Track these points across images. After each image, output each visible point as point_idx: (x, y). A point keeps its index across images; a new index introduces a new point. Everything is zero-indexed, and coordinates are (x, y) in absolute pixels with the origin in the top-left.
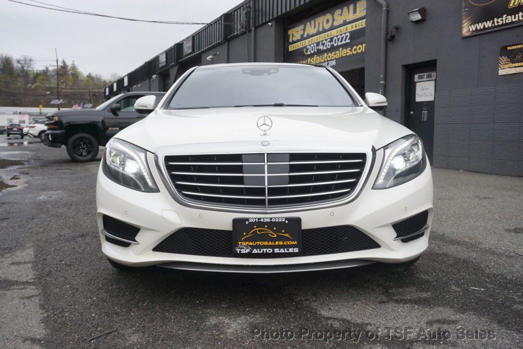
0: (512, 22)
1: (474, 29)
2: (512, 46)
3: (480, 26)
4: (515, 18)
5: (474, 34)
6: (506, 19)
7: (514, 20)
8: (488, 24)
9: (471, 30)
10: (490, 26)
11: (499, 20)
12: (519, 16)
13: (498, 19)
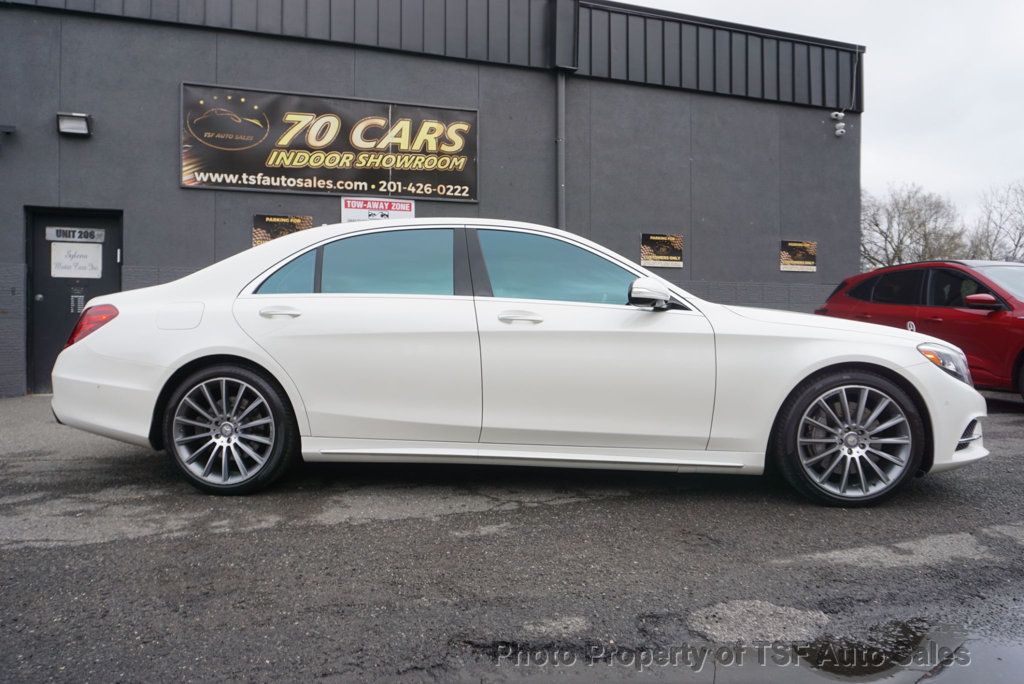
0: (271, 186)
1: (205, 179)
2: (273, 217)
3: (217, 178)
4: (276, 181)
5: (204, 186)
6: (262, 180)
7: (274, 184)
8: (232, 179)
9: (199, 179)
10: (234, 181)
11: (252, 178)
12: (281, 182)
13: (249, 174)
